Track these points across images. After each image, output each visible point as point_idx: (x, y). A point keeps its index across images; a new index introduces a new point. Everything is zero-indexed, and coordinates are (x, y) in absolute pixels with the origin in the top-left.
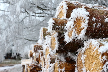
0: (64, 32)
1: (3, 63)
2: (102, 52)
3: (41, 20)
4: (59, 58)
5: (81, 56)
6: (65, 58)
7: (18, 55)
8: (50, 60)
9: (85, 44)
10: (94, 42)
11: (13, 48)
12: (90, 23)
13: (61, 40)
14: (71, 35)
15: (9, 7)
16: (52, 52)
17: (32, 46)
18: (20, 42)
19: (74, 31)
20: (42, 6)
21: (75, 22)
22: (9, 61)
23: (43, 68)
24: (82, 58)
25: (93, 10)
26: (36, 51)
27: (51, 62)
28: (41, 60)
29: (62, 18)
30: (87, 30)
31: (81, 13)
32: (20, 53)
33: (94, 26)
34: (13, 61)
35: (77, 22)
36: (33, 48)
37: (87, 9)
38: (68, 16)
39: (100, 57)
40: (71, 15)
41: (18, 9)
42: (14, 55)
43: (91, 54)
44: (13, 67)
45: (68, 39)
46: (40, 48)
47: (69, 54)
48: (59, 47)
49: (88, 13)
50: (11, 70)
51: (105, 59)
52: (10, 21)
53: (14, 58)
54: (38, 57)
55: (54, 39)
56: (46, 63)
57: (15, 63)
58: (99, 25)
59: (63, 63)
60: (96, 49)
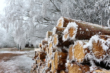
0: (62, 35)
1: (24, 50)
2: (85, 48)
4: (58, 49)
5: (72, 49)
6: (62, 50)
7: (32, 45)
8: (52, 50)
9: (75, 43)
10: (80, 42)
11: (30, 41)
12: (78, 31)
13: (60, 39)
14: (66, 37)
16: (54, 46)
17: (42, 41)
18: (34, 38)
19: (68, 35)
21: (69, 30)
22: (27, 48)
23: (47, 54)
24: (73, 51)
25: (80, 24)
26: (43, 44)
27: (53, 52)
28: (46, 49)
29: (61, 27)
30: (76, 35)
31: (73, 25)
32: (33, 44)
33: (81, 33)
34: (30, 48)
35: (71, 30)
36: (42, 42)
37: (77, 23)
38: (65, 26)
39: (84, 50)
40: (67, 26)
42: (30, 45)
43: (78, 48)
44: (29, 52)
45: (64, 39)
46: (46, 43)
47: (64, 47)
48: (59, 44)
49: (77, 25)
50: (28, 53)
51: (86, 52)
54: (45, 47)
55: (56, 39)
56: (49, 51)
57: (30, 50)
58: (83, 33)
59: (60, 52)
60: (81, 46)
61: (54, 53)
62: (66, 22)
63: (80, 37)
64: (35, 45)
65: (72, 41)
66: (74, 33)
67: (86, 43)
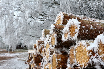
0: (61, 34)
1: (15, 51)
2: (89, 50)
3: (42, 23)
4: (57, 51)
5: (74, 51)
6: (61, 52)
7: (25, 46)
8: (50, 52)
9: (77, 43)
10: (84, 42)
11: (22, 41)
12: (81, 29)
13: (59, 39)
14: (67, 37)
15: (20, 14)
16: (52, 47)
17: (37, 41)
18: (27, 37)
19: (69, 34)
20: (43, 14)
21: (70, 28)
22: (19, 50)
23: (44, 57)
24: (74, 53)
25: (83, 21)
26: (39, 45)
27: (51, 54)
28: (42, 51)
29: (60, 24)
30: (78, 34)
31: (74, 22)
32: (27, 45)
33: (84, 32)
34: (22, 50)
35: (72, 28)
36: (37, 43)
37: (79, 20)
38: (65, 23)
39: (87, 53)
40: (67, 23)
41: (27, 15)
42: (22, 46)
43: (81, 50)
44: (22, 54)
45: (64, 39)
46: (42, 43)
47: (64, 49)
48: (57, 44)
49: (80, 23)
50: (20, 56)
51: (91, 55)
52: (20, 23)
53: (23, 48)
54: (40, 49)
55: (54, 38)
56: (46, 54)
57: (23, 52)
58: (87, 31)
59: (59, 54)
60: (85, 47)
61: (52, 56)
62: (66, 19)
63: (82, 36)
64: (28, 46)
65: (73, 41)
66: (75, 32)
67: (90, 43)
